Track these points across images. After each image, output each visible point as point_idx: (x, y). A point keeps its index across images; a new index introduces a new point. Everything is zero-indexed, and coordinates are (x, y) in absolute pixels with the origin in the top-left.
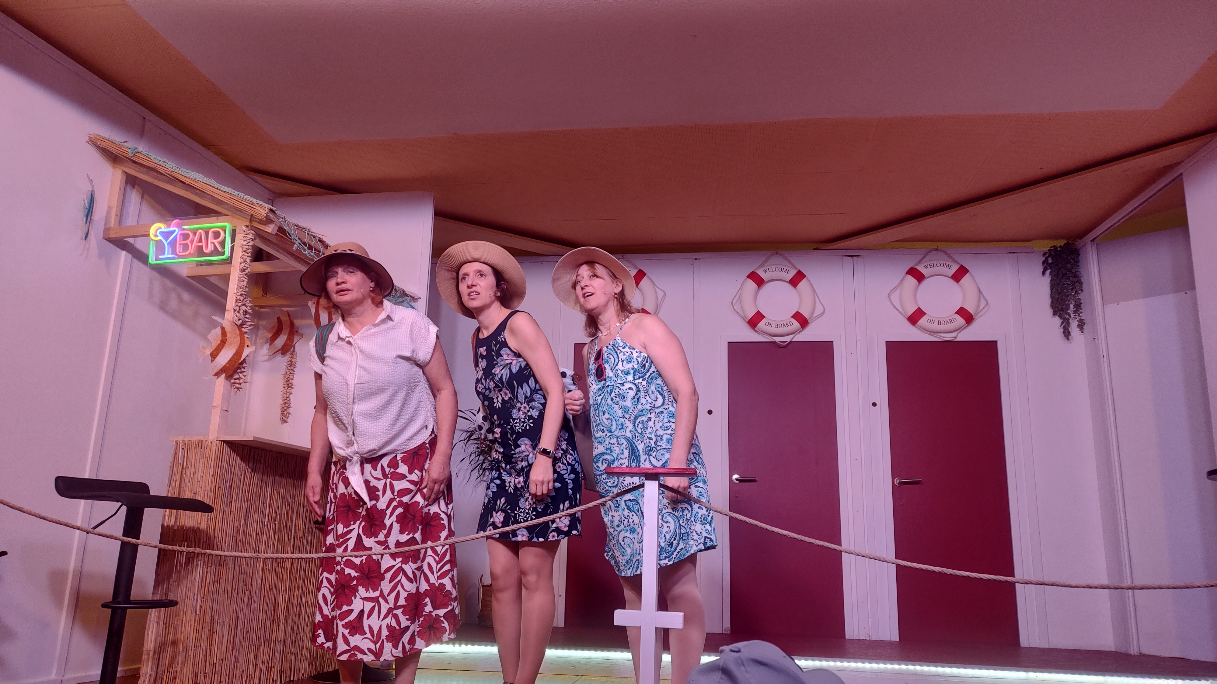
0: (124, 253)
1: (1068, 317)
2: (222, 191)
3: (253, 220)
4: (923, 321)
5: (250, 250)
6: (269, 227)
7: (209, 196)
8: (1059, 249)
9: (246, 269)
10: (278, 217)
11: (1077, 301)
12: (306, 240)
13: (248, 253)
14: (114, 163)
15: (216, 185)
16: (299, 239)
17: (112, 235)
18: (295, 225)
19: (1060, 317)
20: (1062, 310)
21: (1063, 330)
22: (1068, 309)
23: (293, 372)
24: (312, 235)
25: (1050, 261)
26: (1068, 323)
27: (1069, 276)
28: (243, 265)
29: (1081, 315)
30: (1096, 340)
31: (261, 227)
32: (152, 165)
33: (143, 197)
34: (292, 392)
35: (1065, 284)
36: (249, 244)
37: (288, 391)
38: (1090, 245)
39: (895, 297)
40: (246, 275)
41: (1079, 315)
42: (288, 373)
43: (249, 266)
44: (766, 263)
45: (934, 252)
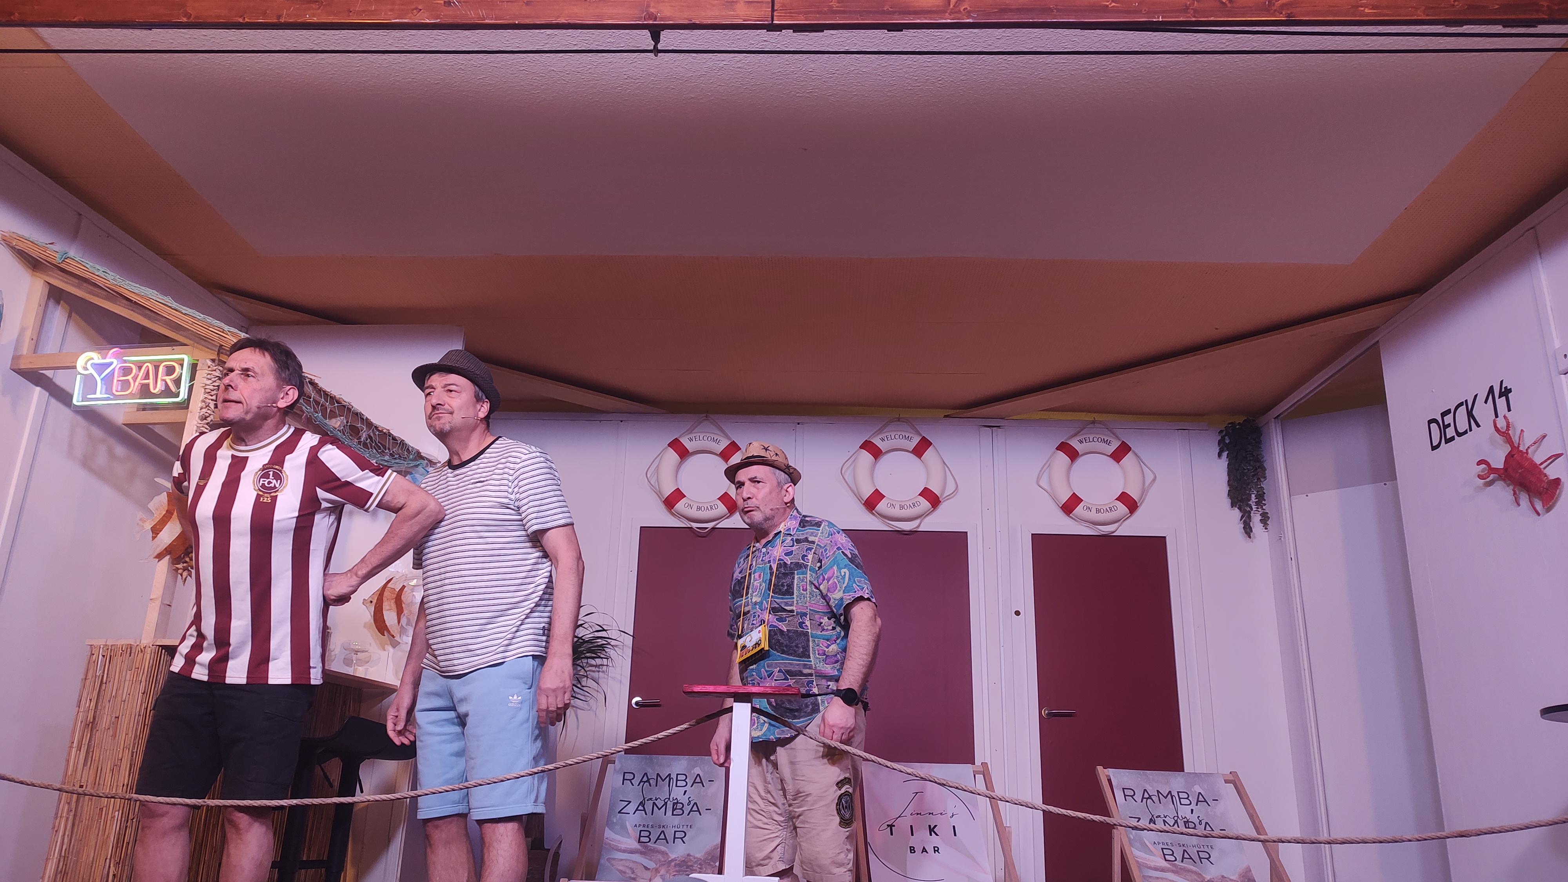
0: (38, 389)
1: (1248, 509)
2: (182, 313)
4: (1079, 510)
7: (164, 319)
8: (1237, 427)
11: (1259, 490)
14: (33, 271)
15: (175, 305)
17: (24, 365)
19: (1240, 509)
20: (1242, 501)
21: (1243, 526)
26: (1250, 517)
27: (1250, 460)
29: (1264, 507)
30: (1282, 539)
32: (87, 275)
33: (70, 316)
35: (1244, 469)
38: (1273, 424)
39: (1045, 479)
41: (1262, 507)
44: (883, 430)
45: (1091, 426)
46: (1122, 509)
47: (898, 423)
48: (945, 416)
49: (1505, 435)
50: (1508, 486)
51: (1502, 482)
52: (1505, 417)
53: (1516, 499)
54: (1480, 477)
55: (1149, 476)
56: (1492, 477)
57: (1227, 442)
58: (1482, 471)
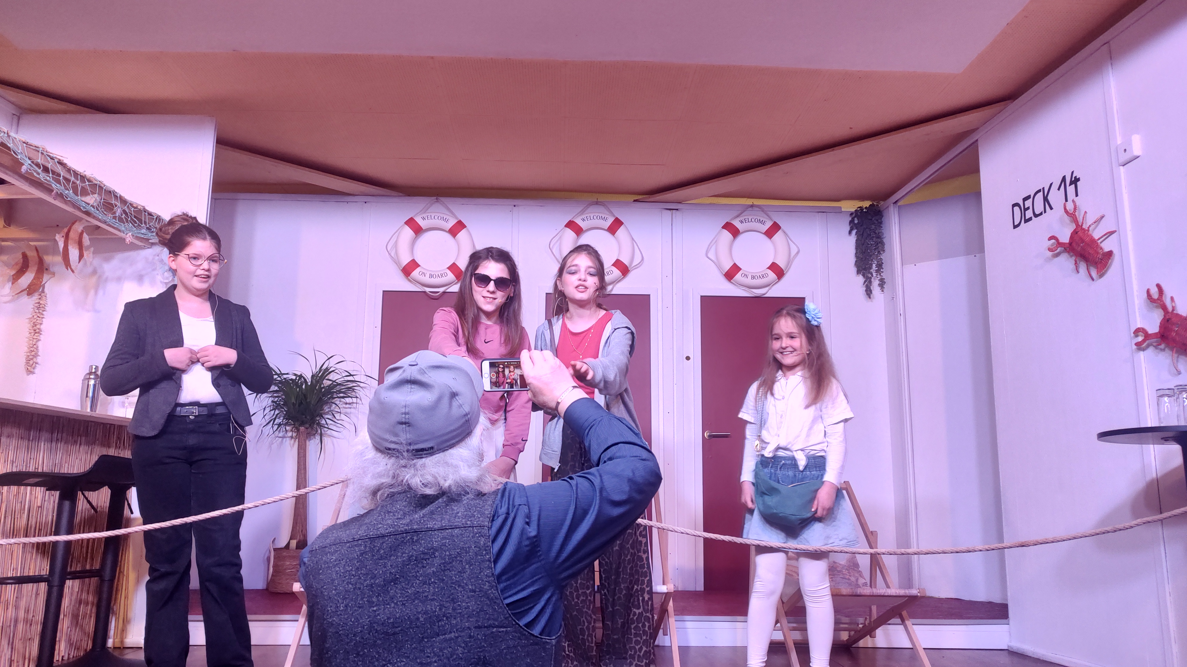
1: (870, 276)
4: (738, 277)
8: (864, 210)
11: (879, 260)
18: (24, 143)
19: (864, 275)
20: (865, 269)
22: (871, 268)
23: (42, 316)
26: (870, 282)
27: (873, 237)
30: (894, 299)
34: (41, 339)
37: (35, 337)
39: (712, 252)
41: (880, 274)
42: (35, 317)
44: (584, 211)
45: (751, 209)
46: (772, 275)
47: (596, 206)
48: (635, 201)
49: (1072, 216)
50: (1071, 256)
51: (1066, 254)
52: (1073, 201)
53: (1076, 267)
54: (1050, 250)
55: (794, 250)
56: (1059, 250)
57: (856, 222)
58: (1052, 245)
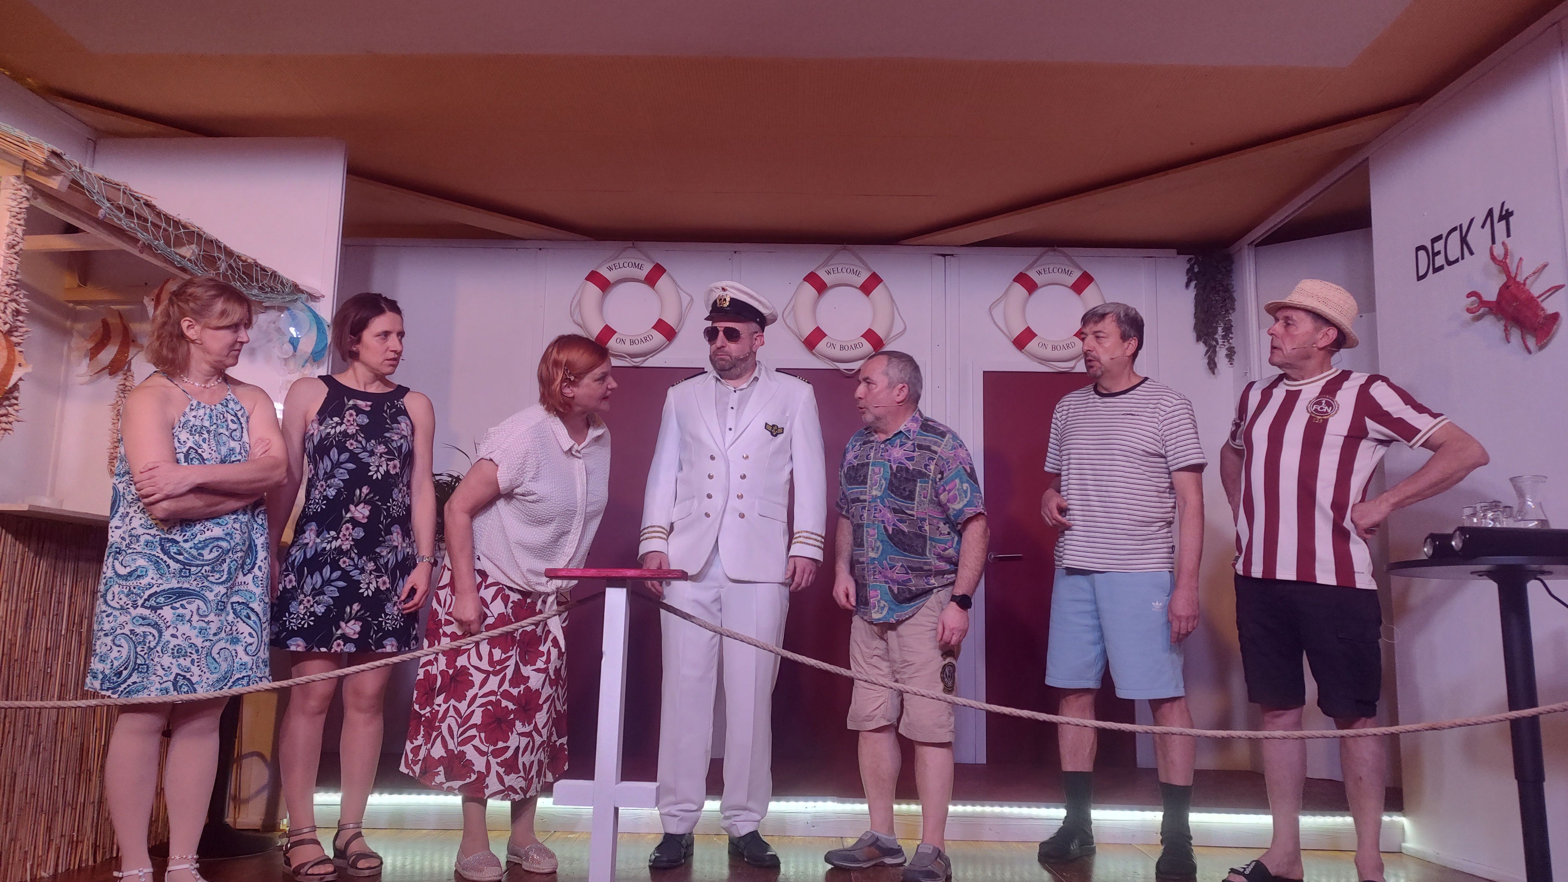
1: (1214, 343)
3: (28, 169)
4: (1032, 346)
5: (23, 215)
6: (54, 179)
9: (16, 245)
10: (69, 165)
11: (1227, 322)
12: (121, 203)
13: (19, 220)
16: (108, 200)
18: (101, 179)
19: (1205, 343)
20: (1207, 334)
21: (1207, 361)
22: (1216, 333)
24: (132, 195)
25: (1196, 270)
26: (1215, 352)
27: (1219, 290)
28: (11, 237)
29: (1230, 341)
31: (41, 179)
35: (1212, 301)
36: (21, 206)
38: (1246, 252)
39: (998, 313)
40: (16, 253)
41: (1228, 341)
43: (21, 241)
44: (830, 261)
45: (1051, 253)
47: (845, 255)
49: (1502, 264)
50: (1499, 320)
52: (1503, 243)
53: (1506, 334)
54: (1468, 310)
56: (1482, 311)
58: (1472, 304)
